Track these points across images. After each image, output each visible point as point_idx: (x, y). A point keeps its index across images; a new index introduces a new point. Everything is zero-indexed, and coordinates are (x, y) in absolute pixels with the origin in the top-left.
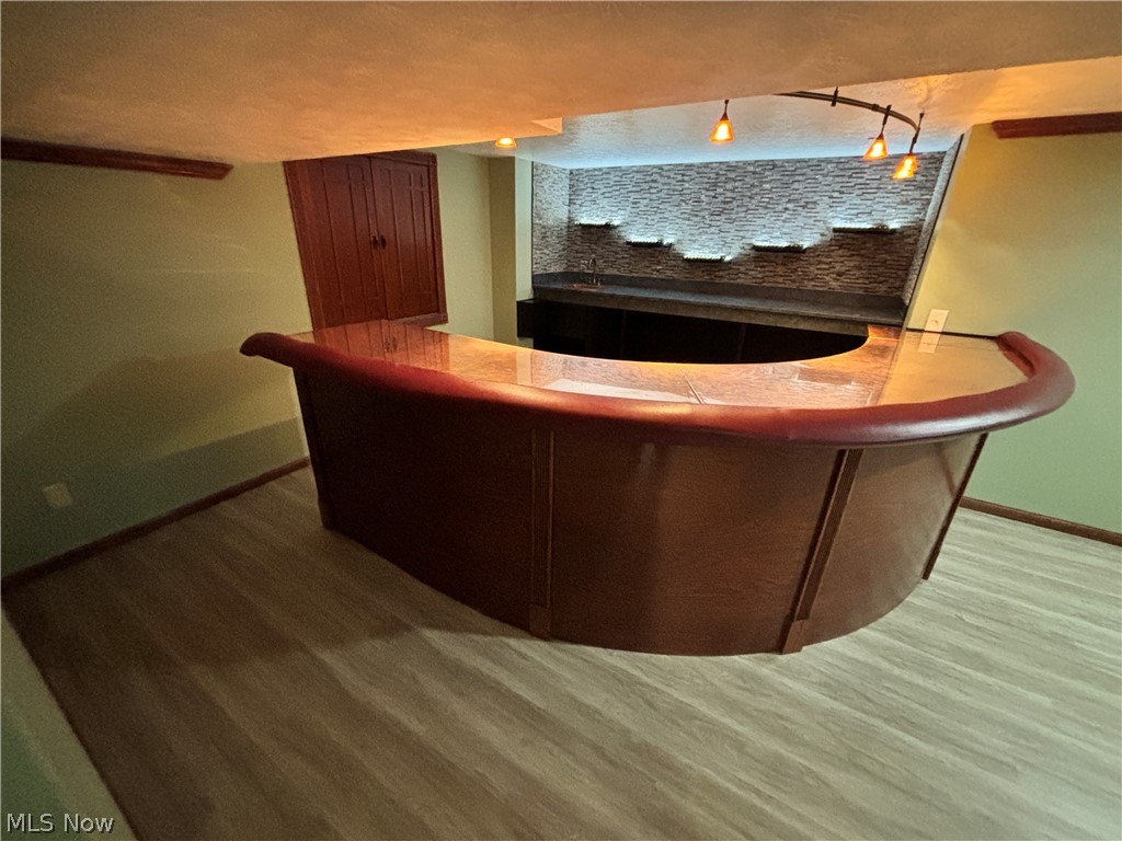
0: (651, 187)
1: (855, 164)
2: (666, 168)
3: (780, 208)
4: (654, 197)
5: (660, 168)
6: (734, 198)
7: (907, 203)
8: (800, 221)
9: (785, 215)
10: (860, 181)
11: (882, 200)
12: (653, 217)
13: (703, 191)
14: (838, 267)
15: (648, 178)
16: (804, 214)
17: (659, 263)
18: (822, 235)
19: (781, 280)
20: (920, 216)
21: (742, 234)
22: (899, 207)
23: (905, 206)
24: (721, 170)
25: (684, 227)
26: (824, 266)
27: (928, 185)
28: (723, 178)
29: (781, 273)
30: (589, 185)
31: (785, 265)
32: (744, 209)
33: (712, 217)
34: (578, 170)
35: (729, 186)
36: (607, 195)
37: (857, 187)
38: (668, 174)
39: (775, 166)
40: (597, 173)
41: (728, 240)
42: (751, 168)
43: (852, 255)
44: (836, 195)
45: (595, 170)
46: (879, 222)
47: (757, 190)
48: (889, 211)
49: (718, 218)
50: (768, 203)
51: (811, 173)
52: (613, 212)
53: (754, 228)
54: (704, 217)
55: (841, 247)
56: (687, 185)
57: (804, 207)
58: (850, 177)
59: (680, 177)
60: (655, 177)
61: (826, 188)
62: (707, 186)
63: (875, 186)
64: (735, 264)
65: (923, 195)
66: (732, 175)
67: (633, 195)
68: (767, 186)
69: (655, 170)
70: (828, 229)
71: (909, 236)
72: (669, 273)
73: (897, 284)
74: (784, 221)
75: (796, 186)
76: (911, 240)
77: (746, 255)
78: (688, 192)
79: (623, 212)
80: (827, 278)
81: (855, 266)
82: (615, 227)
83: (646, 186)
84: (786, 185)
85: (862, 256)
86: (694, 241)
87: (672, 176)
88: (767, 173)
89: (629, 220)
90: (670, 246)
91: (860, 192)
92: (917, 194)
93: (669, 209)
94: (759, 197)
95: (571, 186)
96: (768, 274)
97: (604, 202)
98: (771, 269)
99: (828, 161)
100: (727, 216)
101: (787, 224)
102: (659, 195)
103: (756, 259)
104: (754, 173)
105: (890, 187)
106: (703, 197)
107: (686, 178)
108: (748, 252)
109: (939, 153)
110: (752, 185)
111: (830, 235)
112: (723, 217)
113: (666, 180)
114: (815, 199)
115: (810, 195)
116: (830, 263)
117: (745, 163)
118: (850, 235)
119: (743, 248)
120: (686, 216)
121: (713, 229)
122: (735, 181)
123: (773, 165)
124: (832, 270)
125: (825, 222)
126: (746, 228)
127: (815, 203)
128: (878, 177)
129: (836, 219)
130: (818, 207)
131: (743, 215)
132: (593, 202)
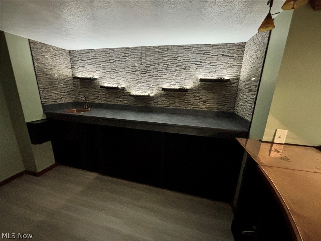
0: (110, 60)
1: (206, 48)
2: (116, 50)
3: (173, 70)
4: (112, 64)
5: (113, 49)
6: (151, 65)
7: (231, 67)
8: (184, 76)
9: (176, 73)
10: (209, 56)
11: (220, 66)
12: (113, 74)
13: (136, 61)
14: (204, 98)
15: (108, 55)
16: (185, 72)
17: (120, 97)
18: (195, 83)
19: (177, 105)
20: (238, 73)
21: (157, 83)
22: (228, 69)
23: (231, 69)
24: (143, 51)
25: (129, 79)
26: (197, 98)
27: (240, 58)
28: (144, 55)
29: (177, 102)
30: (80, 58)
31: (178, 98)
32: (157, 71)
33: (142, 75)
34: (73, 51)
35: (148, 59)
36: (90, 63)
37: (208, 59)
38: (117, 53)
39: (168, 49)
40: (83, 52)
41: (151, 86)
42: (157, 50)
43: (209, 92)
44: (198, 63)
45: (81, 51)
46: (220, 76)
47: (161, 61)
48: (224, 71)
49: (144, 75)
50: (167, 67)
51: (185, 52)
52: (93, 72)
53: (162, 80)
54: (138, 75)
55: (203, 89)
56: (127, 59)
57: (184, 69)
58: (204, 54)
59: (123, 55)
60: (111, 54)
61: (194, 60)
62: (137, 59)
63: (216, 59)
64: (156, 98)
65: (237, 63)
66: (148, 53)
67: (102, 64)
68: (166, 59)
69: (111, 51)
70: (197, 80)
71: (234, 83)
72: (126, 102)
73: (232, 106)
74: (176, 76)
75: (179, 58)
76: (235, 85)
77: (160, 93)
78: (129, 62)
79: (98, 72)
80: (199, 104)
81: (211, 98)
82: (96, 79)
83: (107, 59)
84: (175, 58)
85: (213, 92)
86: (135, 86)
87: (120, 54)
88: (165, 52)
89: (102, 76)
90: (124, 88)
91: (209, 62)
92: (235, 63)
93: (121, 70)
94: (162, 64)
95: (71, 59)
96: (171, 102)
97: (88, 67)
98: (173, 100)
99: (192, 46)
100: (149, 74)
101: (177, 78)
102: (115, 63)
103: (165, 95)
104: (159, 52)
105: (222, 60)
106: (136, 65)
107: (126, 55)
108: (161, 92)
109: (242, 43)
110: (159, 58)
111: (198, 83)
112: (147, 75)
113: (117, 56)
114: (189, 65)
115: (186, 63)
116: (200, 96)
117: (154, 47)
118: (207, 83)
119: (159, 90)
120: (129, 74)
121: (143, 81)
122: (150, 56)
123: (167, 48)
124: (201, 100)
125: (195, 77)
126: (159, 80)
127: (189, 67)
128: (217, 55)
129: (200, 75)
130: (191, 69)
131: (156, 73)
132: (83, 67)
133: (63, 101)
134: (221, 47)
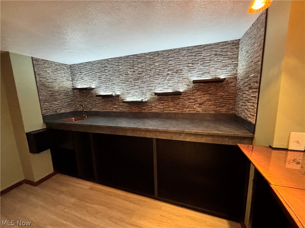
0: (105, 70)
1: (196, 50)
2: (110, 60)
3: (165, 74)
4: (107, 74)
5: (107, 60)
6: (143, 71)
7: (226, 66)
8: (176, 79)
9: (168, 77)
10: (201, 57)
11: (214, 66)
12: (108, 83)
13: (128, 69)
14: (199, 101)
15: (103, 66)
16: (177, 76)
17: (115, 104)
18: (188, 85)
19: (172, 109)
20: (235, 72)
21: (150, 88)
22: (223, 68)
23: (226, 68)
24: (135, 58)
25: (123, 87)
26: (192, 101)
27: (235, 56)
28: (136, 63)
29: (171, 106)
30: (79, 71)
31: (172, 101)
32: (149, 76)
33: (135, 81)
34: (73, 65)
35: (140, 66)
36: (87, 75)
37: (200, 60)
38: (111, 63)
39: (159, 54)
40: (81, 65)
41: (144, 92)
42: (148, 56)
43: (205, 94)
44: (190, 65)
45: (80, 64)
46: (214, 77)
47: (153, 67)
48: (218, 71)
49: (137, 81)
50: (159, 72)
51: (176, 56)
52: (91, 82)
53: (155, 85)
54: (131, 82)
55: (198, 90)
56: (121, 67)
57: (176, 72)
58: (195, 56)
59: (117, 64)
60: (106, 65)
61: (185, 62)
62: (130, 67)
63: (208, 59)
64: (149, 103)
65: (233, 62)
66: (140, 61)
67: (98, 74)
68: (157, 64)
69: (106, 62)
70: (190, 82)
71: (231, 82)
72: (121, 109)
73: (231, 107)
74: (168, 80)
75: (170, 62)
76: (233, 84)
77: (153, 98)
78: (122, 70)
79: (95, 82)
80: (195, 107)
81: (207, 100)
82: (94, 88)
83: (103, 69)
84: (166, 63)
85: (210, 94)
86: (129, 93)
87: (113, 63)
88: (156, 58)
89: (98, 85)
90: (118, 96)
91: (202, 63)
92: (230, 61)
93: (115, 79)
94: (154, 70)
95: (72, 72)
96: (165, 106)
97: (86, 78)
98: (167, 104)
99: (183, 49)
100: (141, 80)
101: (170, 82)
102: (109, 73)
103: (159, 100)
104: (150, 58)
105: (216, 59)
106: (129, 72)
107: (120, 64)
108: (154, 96)
109: (236, 40)
110: (150, 64)
111: (192, 85)
112: (140, 81)
113: (111, 66)
114: (181, 68)
115: (178, 66)
116: (195, 99)
117: (145, 54)
118: (202, 84)
119: (152, 95)
120: (123, 81)
121: (136, 87)
122: (142, 63)
123: (157, 54)
124: (196, 102)
125: (188, 79)
126: (152, 85)
127: (181, 70)
128: (209, 55)
129: (193, 77)
130: (183, 71)
131: (148, 79)
132: (82, 78)
133: (63, 111)
134: (213, 47)
